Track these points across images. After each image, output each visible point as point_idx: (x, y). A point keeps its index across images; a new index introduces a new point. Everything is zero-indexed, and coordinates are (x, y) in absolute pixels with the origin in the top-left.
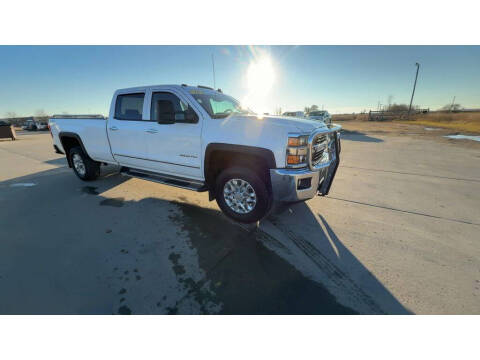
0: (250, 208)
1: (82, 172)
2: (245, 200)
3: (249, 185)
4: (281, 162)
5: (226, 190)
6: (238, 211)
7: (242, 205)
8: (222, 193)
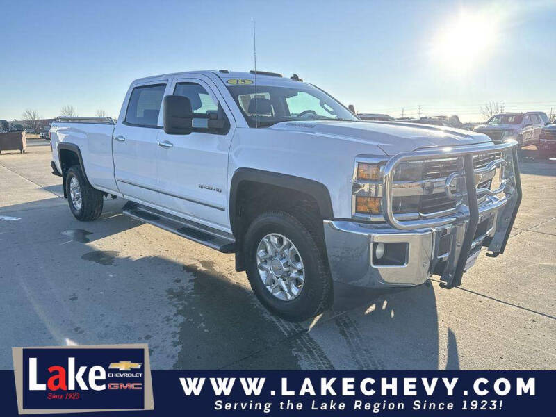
0: (295, 291)
1: (79, 206)
2: (288, 273)
3: (293, 247)
4: (342, 206)
5: (261, 253)
6: (277, 294)
7: (283, 284)
8: (254, 257)
